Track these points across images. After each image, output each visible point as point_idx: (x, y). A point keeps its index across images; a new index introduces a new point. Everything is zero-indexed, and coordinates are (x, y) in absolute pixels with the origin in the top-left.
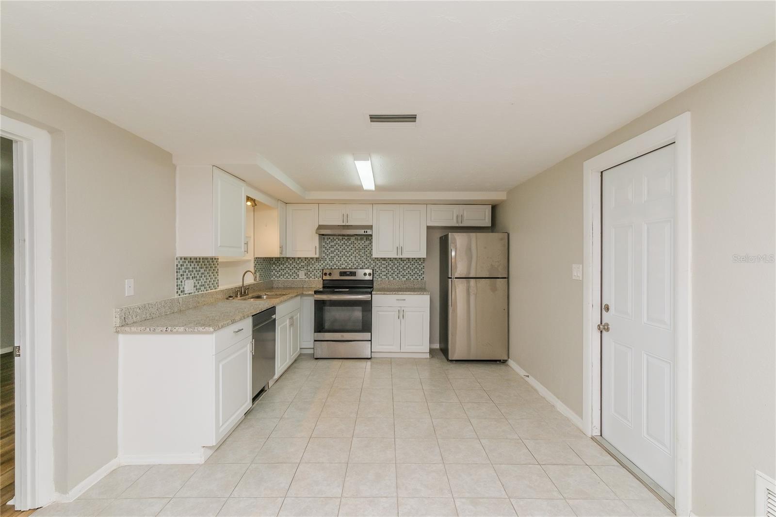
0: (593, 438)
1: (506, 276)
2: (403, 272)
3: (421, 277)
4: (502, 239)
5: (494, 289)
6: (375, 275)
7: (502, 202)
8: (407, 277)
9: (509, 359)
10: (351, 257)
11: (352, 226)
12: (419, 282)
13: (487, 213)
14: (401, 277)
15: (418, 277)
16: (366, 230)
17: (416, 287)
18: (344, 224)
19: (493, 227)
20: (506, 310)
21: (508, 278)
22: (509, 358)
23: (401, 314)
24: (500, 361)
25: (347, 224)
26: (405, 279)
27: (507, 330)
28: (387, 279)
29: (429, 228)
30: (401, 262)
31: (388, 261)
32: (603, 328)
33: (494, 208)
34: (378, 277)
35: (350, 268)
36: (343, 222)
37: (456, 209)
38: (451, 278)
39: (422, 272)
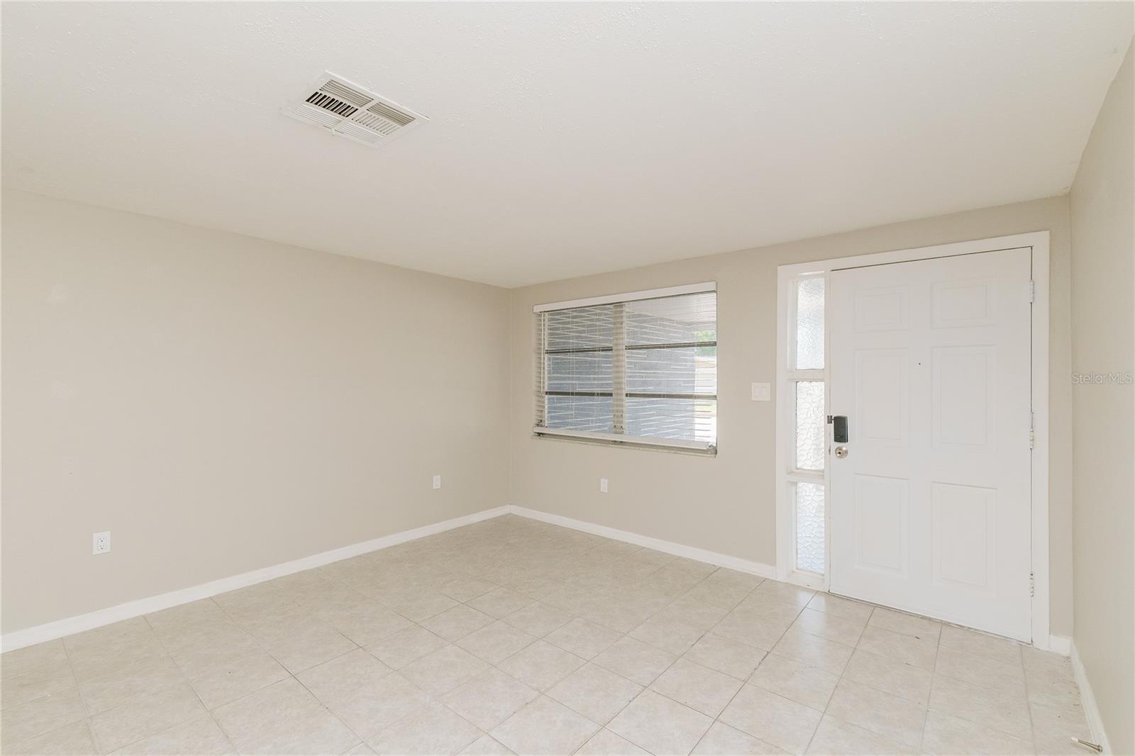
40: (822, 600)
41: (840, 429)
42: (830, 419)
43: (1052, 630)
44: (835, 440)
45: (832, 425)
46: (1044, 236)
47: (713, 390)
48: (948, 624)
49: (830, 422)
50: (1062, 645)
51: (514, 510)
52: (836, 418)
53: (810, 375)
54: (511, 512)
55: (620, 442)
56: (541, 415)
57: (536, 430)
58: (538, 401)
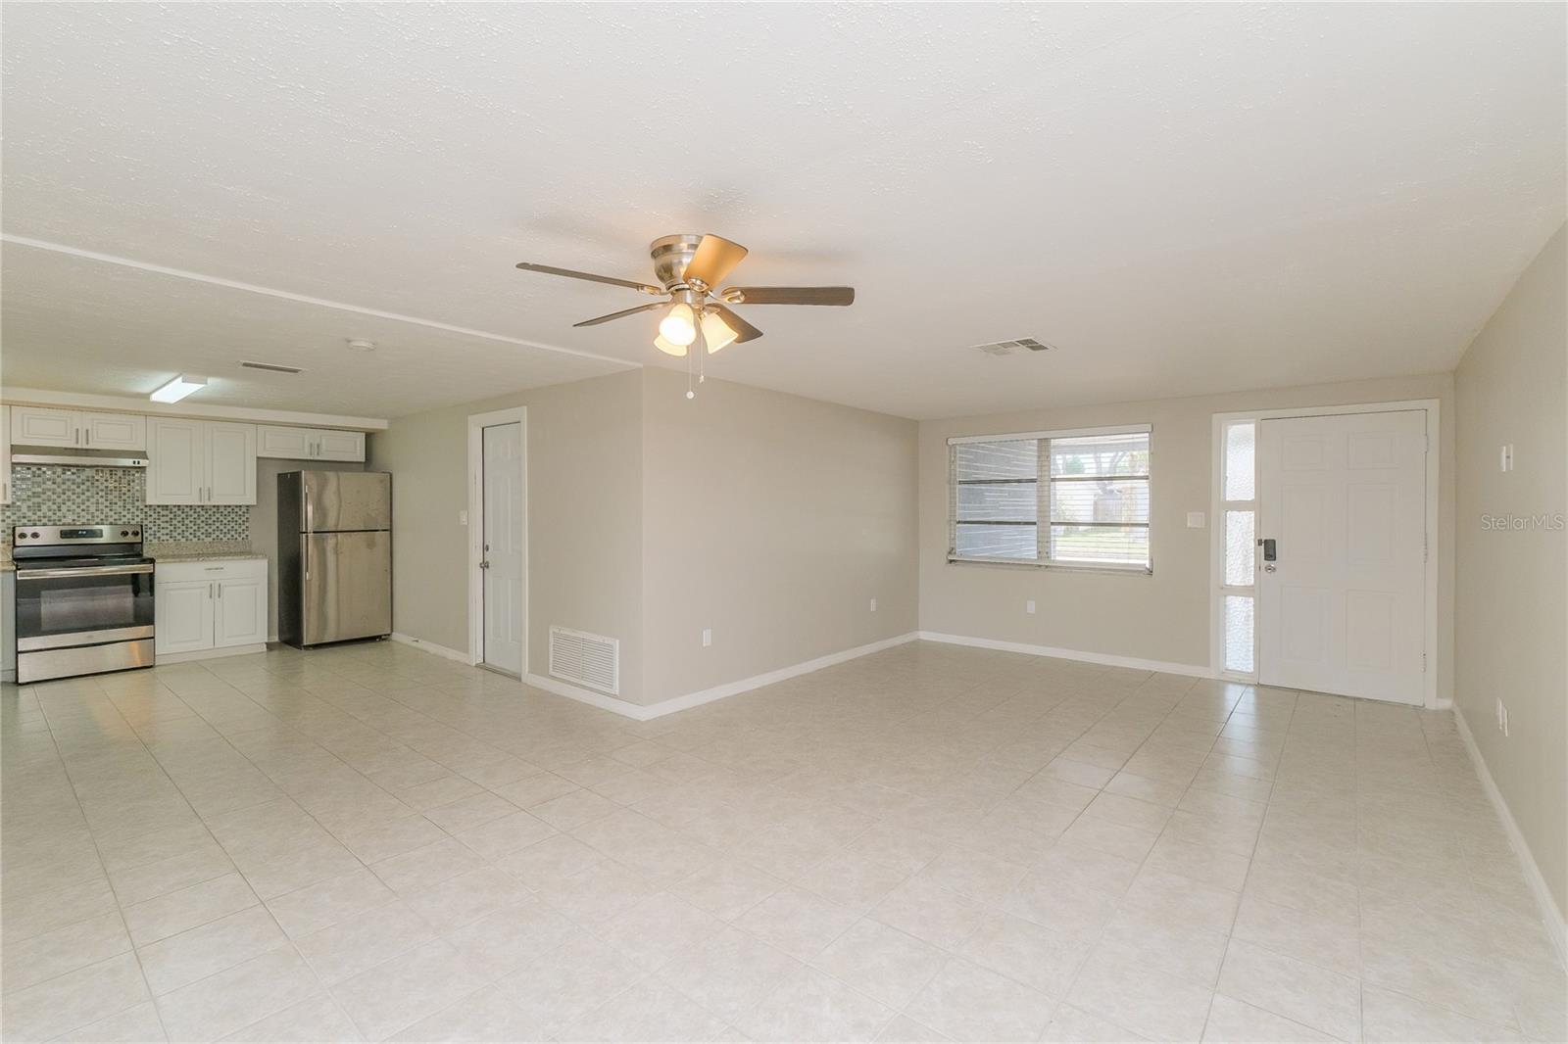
0: (477, 666)
1: (388, 528)
2: (207, 527)
3: (243, 536)
4: (381, 481)
5: (371, 545)
6: (145, 535)
7: (381, 431)
8: (214, 536)
9: (394, 633)
10: (87, 503)
11: (98, 450)
12: (238, 543)
13: (358, 443)
14: (203, 537)
15: (236, 536)
16: (137, 460)
17: (232, 551)
18: (79, 446)
19: (369, 463)
20: (389, 571)
21: (391, 530)
22: (392, 631)
23: (216, 591)
24: (380, 637)
25: (85, 447)
26: (210, 539)
27: (389, 595)
28: (171, 540)
29: (261, 461)
30: (202, 513)
31: (175, 509)
32: (485, 565)
33: (370, 436)
34: (151, 538)
35: (83, 524)
36: (77, 442)
37: (310, 436)
38: (306, 532)
39: (243, 527)
40: (1251, 690)
41: (1269, 550)
42: (1260, 542)
43: (1439, 695)
44: (1265, 559)
45: (1263, 547)
46: (1436, 403)
47: (1145, 519)
48: (1359, 699)
49: (1260, 544)
50: (1447, 703)
51: (924, 635)
52: (1266, 541)
53: (1240, 506)
54: (921, 638)
55: (1047, 567)
56: (953, 542)
57: (951, 558)
58: (950, 530)
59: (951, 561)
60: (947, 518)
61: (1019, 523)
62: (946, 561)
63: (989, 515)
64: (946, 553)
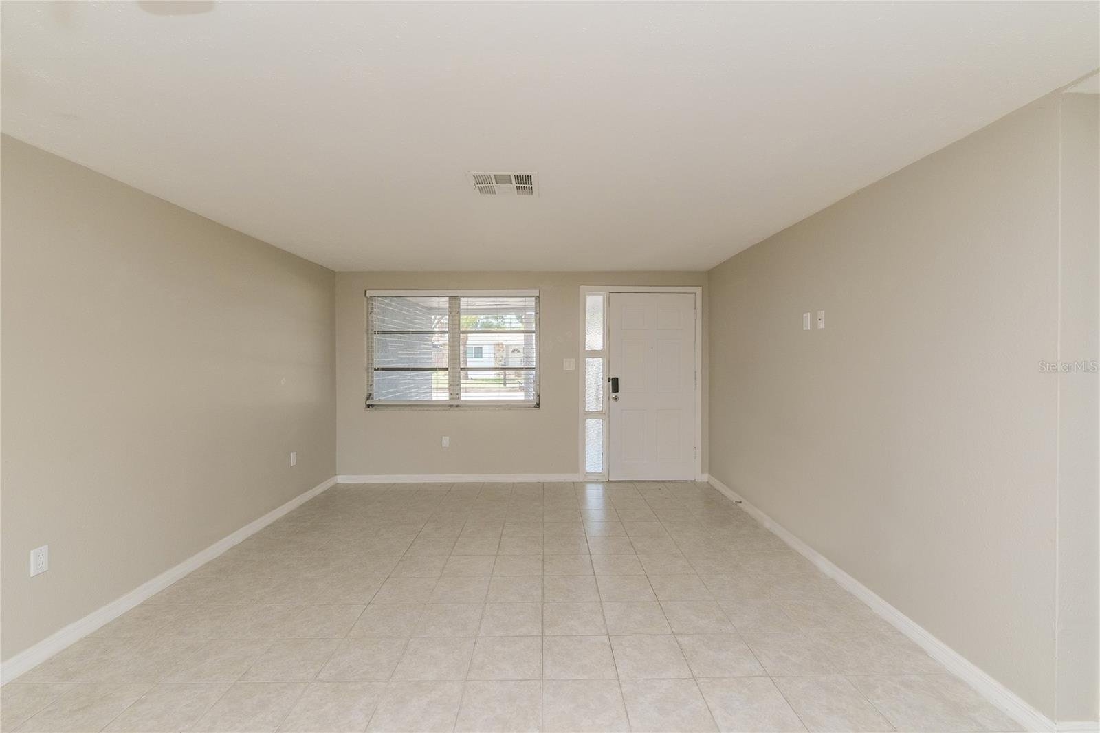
41: (615, 384)
42: (609, 380)
43: (703, 472)
44: (612, 392)
45: (611, 383)
51: (342, 479)
52: (613, 378)
53: (594, 354)
54: (338, 482)
55: (457, 406)
56: (371, 388)
57: (369, 402)
58: (368, 377)
59: (369, 406)
60: (365, 365)
61: (408, 369)
62: (364, 406)
63: (392, 362)
64: (365, 399)
